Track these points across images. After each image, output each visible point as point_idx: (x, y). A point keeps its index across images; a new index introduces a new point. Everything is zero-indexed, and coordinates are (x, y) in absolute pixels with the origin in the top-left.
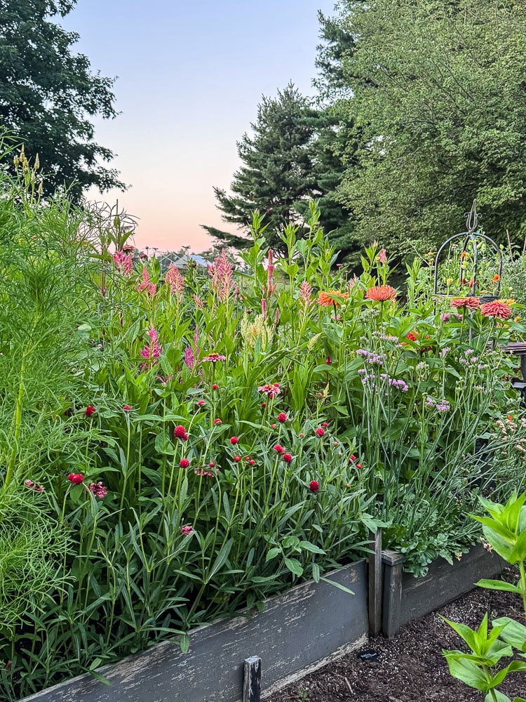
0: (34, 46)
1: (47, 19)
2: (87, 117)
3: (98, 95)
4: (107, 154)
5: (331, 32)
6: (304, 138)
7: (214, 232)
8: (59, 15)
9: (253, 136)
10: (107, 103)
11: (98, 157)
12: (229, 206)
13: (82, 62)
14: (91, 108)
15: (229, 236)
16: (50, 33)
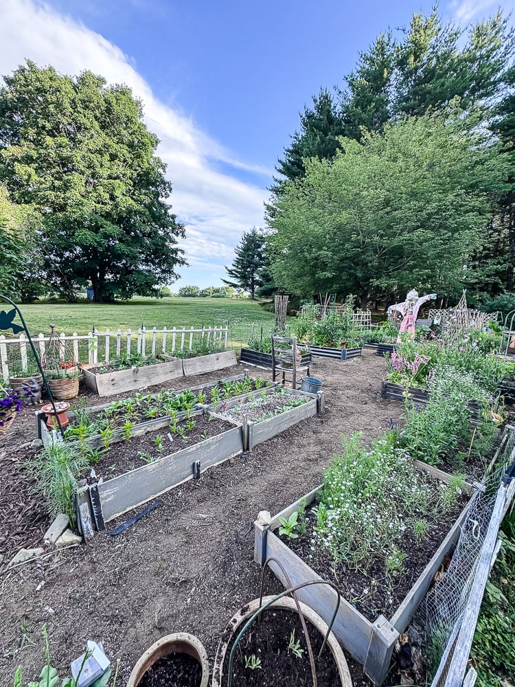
0: (155, 209)
1: (160, 199)
2: (175, 237)
3: (179, 229)
4: (183, 252)
5: (269, 208)
6: (259, 246)
7: (225, 281)
8: (164, 198)
9: (241, 245)
10: (183, 233)
11: (179, 253)
12: (231, 272)
13: (173, 217)
14: (177, 234)
15: (231, 283)
16: (162, 205)
